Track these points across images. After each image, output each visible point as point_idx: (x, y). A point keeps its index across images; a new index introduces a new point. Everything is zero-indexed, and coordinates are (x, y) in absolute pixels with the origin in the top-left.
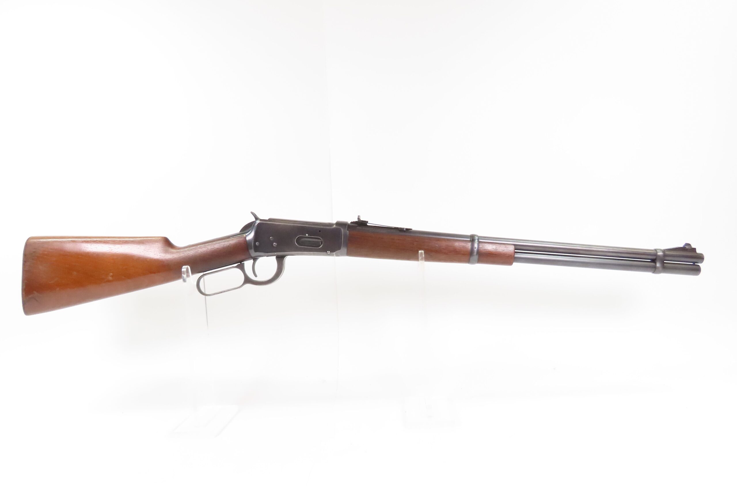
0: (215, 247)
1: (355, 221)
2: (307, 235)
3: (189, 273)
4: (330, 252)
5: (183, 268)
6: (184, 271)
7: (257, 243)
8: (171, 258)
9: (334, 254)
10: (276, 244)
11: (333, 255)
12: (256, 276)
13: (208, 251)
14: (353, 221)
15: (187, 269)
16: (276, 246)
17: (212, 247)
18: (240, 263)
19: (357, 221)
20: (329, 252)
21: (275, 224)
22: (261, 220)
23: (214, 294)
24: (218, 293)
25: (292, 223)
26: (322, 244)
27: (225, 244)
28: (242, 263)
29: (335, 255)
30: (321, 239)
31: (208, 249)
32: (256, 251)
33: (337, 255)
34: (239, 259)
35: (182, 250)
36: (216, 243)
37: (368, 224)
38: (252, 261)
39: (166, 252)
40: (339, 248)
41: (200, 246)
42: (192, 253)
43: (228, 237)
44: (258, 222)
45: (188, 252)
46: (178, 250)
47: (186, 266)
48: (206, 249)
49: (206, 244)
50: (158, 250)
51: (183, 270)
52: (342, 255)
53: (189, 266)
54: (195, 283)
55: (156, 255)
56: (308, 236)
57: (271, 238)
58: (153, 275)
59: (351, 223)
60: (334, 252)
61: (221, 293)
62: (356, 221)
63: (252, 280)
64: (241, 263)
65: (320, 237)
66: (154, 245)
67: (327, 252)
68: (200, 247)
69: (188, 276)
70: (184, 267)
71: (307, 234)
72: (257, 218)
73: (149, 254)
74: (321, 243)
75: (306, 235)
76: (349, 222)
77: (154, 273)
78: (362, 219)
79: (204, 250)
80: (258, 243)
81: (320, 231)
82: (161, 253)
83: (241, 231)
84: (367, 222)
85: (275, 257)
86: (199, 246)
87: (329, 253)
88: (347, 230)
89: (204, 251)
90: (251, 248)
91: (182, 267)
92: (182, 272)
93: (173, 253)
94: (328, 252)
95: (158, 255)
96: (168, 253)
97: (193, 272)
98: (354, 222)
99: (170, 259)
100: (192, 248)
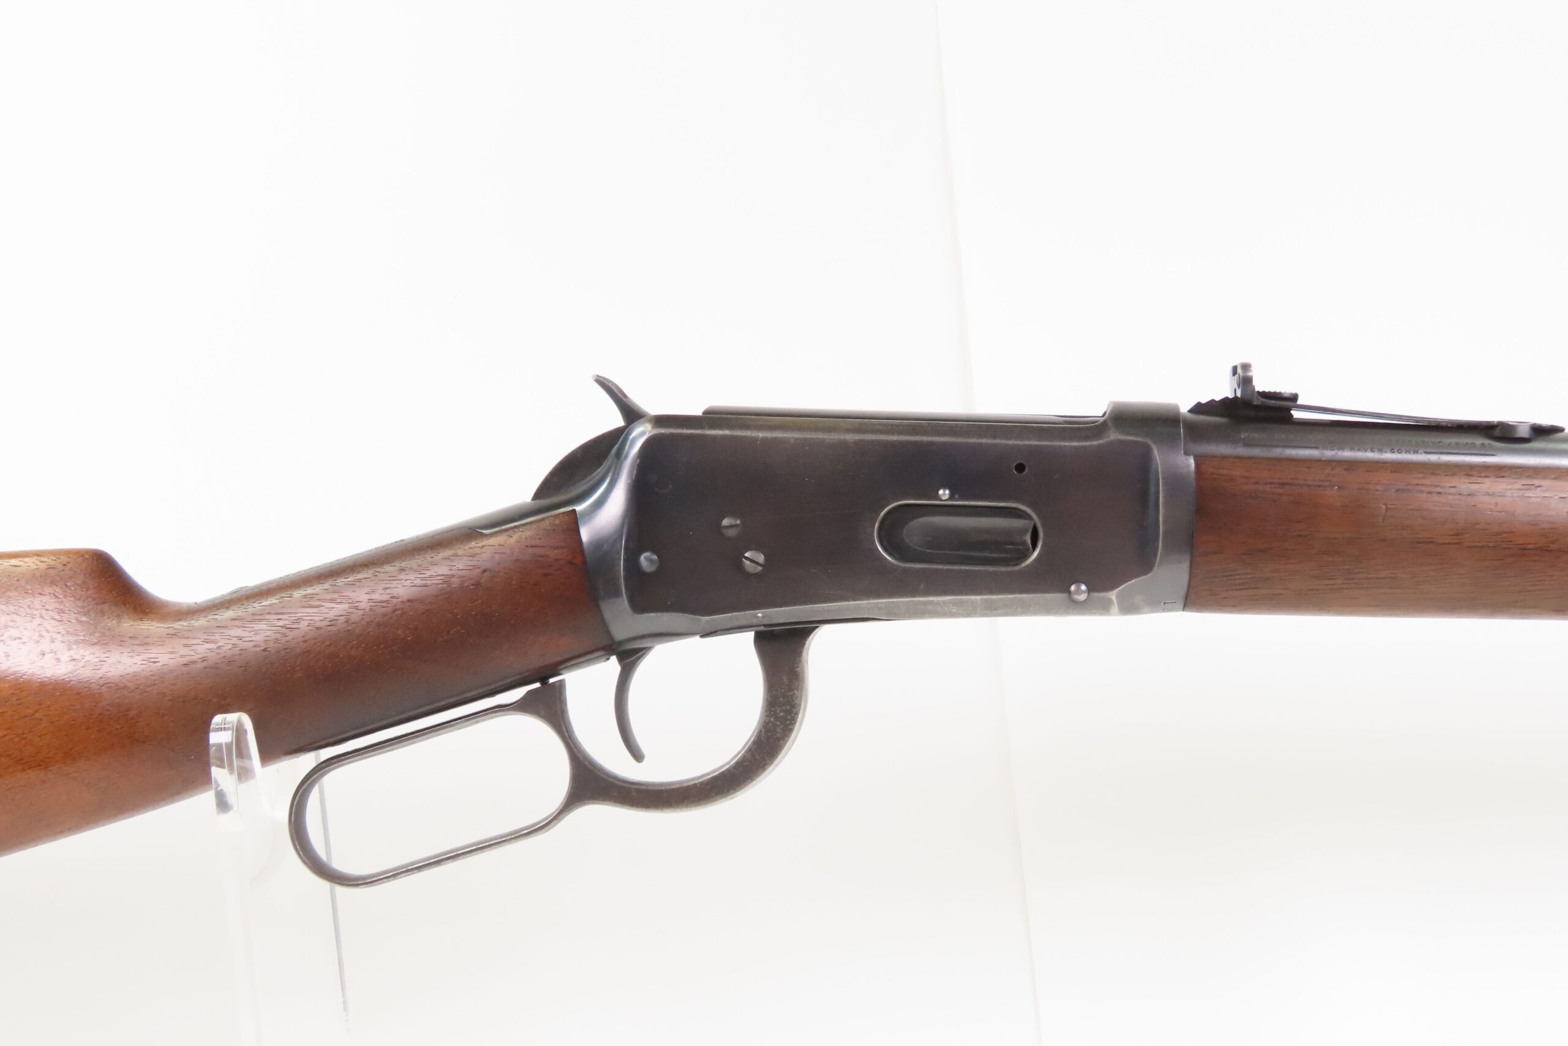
0: (395, 592)
1: (1218, 397)
2: (945, 494)
3: (250, 758)
4: (1090, 590)
5: (212, 726)
6: (219, 746)
7: (647, 561)
8: (136, 669)
9: (1114, 598)
10: (761, 558)
11: (1104, 608)
12: (637, 755)
13: (356, 616)
14: (1204, 400)
15: (240, 732)
16: (760, 568)
17: (376, 597)
18: (537, 685)
19: (1231, 396)
20: (1079, 592)
21: (753, 440)
22: (661, 421)
23: (394, 874)
24: (419, 869)
25: (848, 431)
26: (1034, 546)
27: (453, 576)
28: (551, 680)
29: (1115, 608)
30: (1029, 517)
31: (357, 608)
32: (640, 605)
33: (1129, 608)
34: (536, 661)
35: (201, 622)
36: (402, 570)
37: (1297, 414)
38: (612, 666)
39: (106, 640)
40: (1144, 563)
41: (310, 591)
42: (259, 638)
43: (469, 533)
44: (641, 434)
45: (238, 632)
46: (178, 625)
47: (233, 717)
48: (345, 606)
49: (341, 581)
50: (61, 629)
51: (217, 738)
52: (1158, 603)
53: (248, 712)
54: (282, 814)
55: (48, 656)
56: (951, 498)
57: (726, 522)
58: (33, 775)
59: (1190, 411)
60: (1112, 587)
61: (438, 863)
62: (1227, 399)
63: (616, 778)
64: (544, 680)
65: (1017, 499)
66: (37, 601)
67: (1069, 592)
68: (305, 596)
69: (244, 774)
70: (218, 719)
71: (944, 487)
72: (631, 414)
73: (7, 655)
74: (1028, 539)
75: (938, 498)
76: (1184, 408)
77: (42, 764)
78: (1261, 385)
79: (331, 615)
80: (655, 557)
81: (1020, 468)
82: (77, 642)
83: (539, 494)
84: (1294, 398)
85: (748, 638)
86: (297, 594)
87: (1082, 597)
88: (1186, 453)
89: (333, 622)
90: (617, 593)
91: (211, 721)
92: (213, 750)
93: (145, 642)
94: (1073, 588)
95: (58, 660)
96: (122, 643)
97: (268, 754)
98: (1212, 402)
99: (135, 674)
100: (256, 606)
